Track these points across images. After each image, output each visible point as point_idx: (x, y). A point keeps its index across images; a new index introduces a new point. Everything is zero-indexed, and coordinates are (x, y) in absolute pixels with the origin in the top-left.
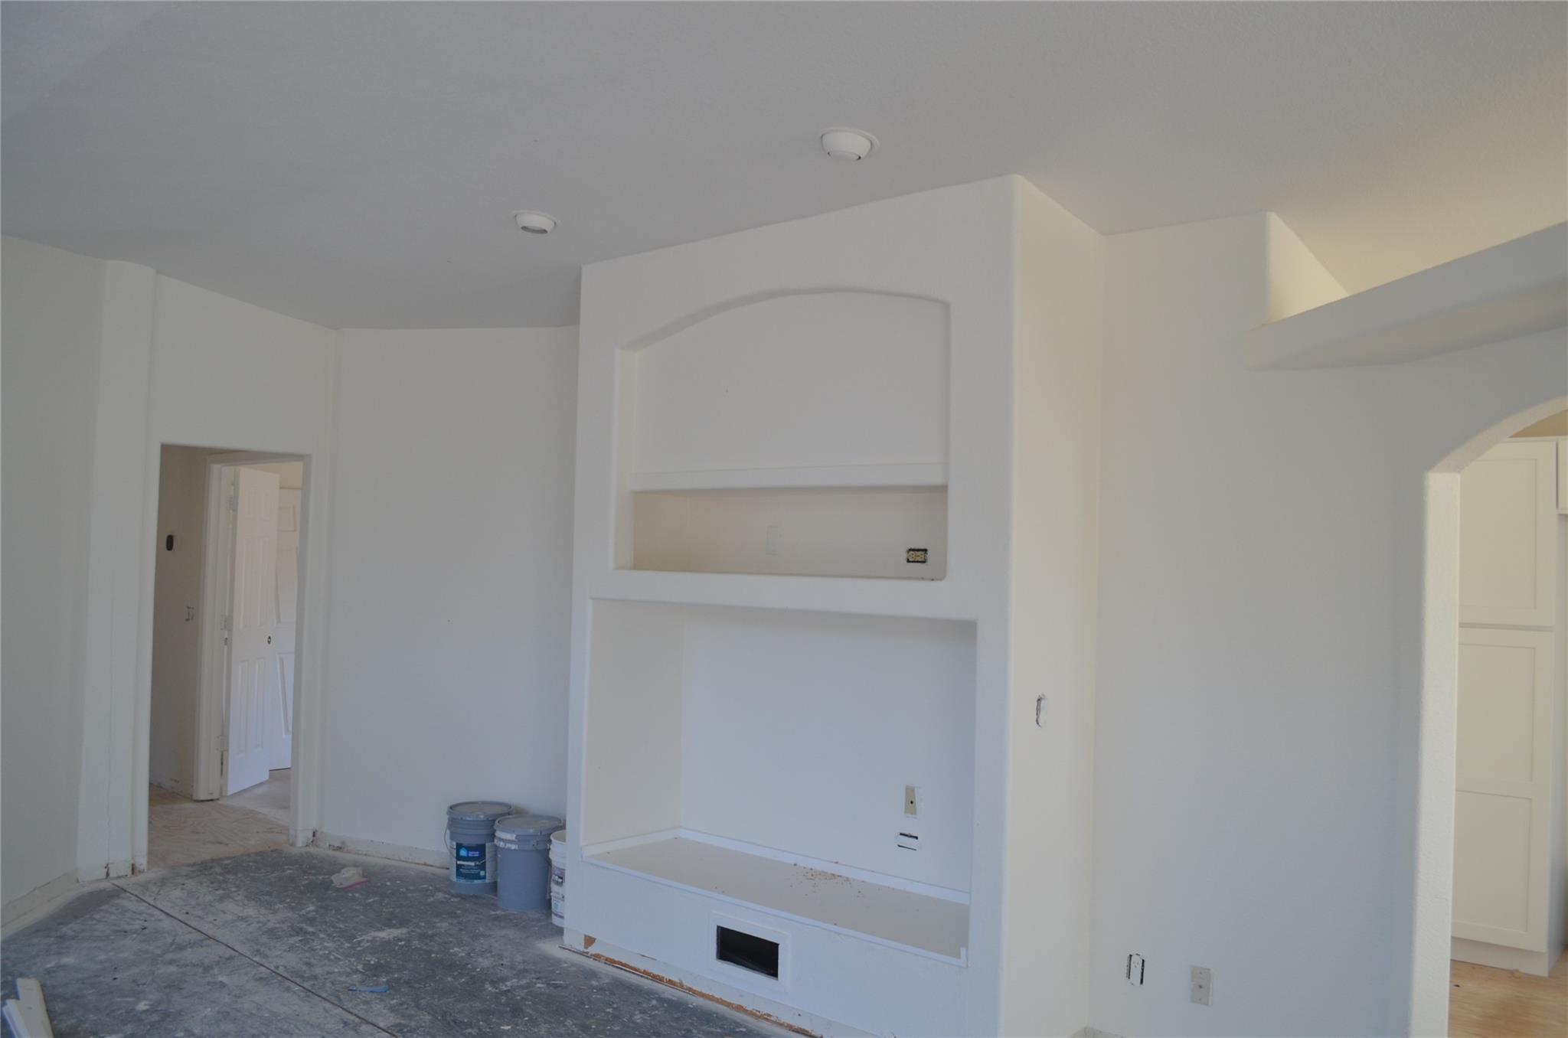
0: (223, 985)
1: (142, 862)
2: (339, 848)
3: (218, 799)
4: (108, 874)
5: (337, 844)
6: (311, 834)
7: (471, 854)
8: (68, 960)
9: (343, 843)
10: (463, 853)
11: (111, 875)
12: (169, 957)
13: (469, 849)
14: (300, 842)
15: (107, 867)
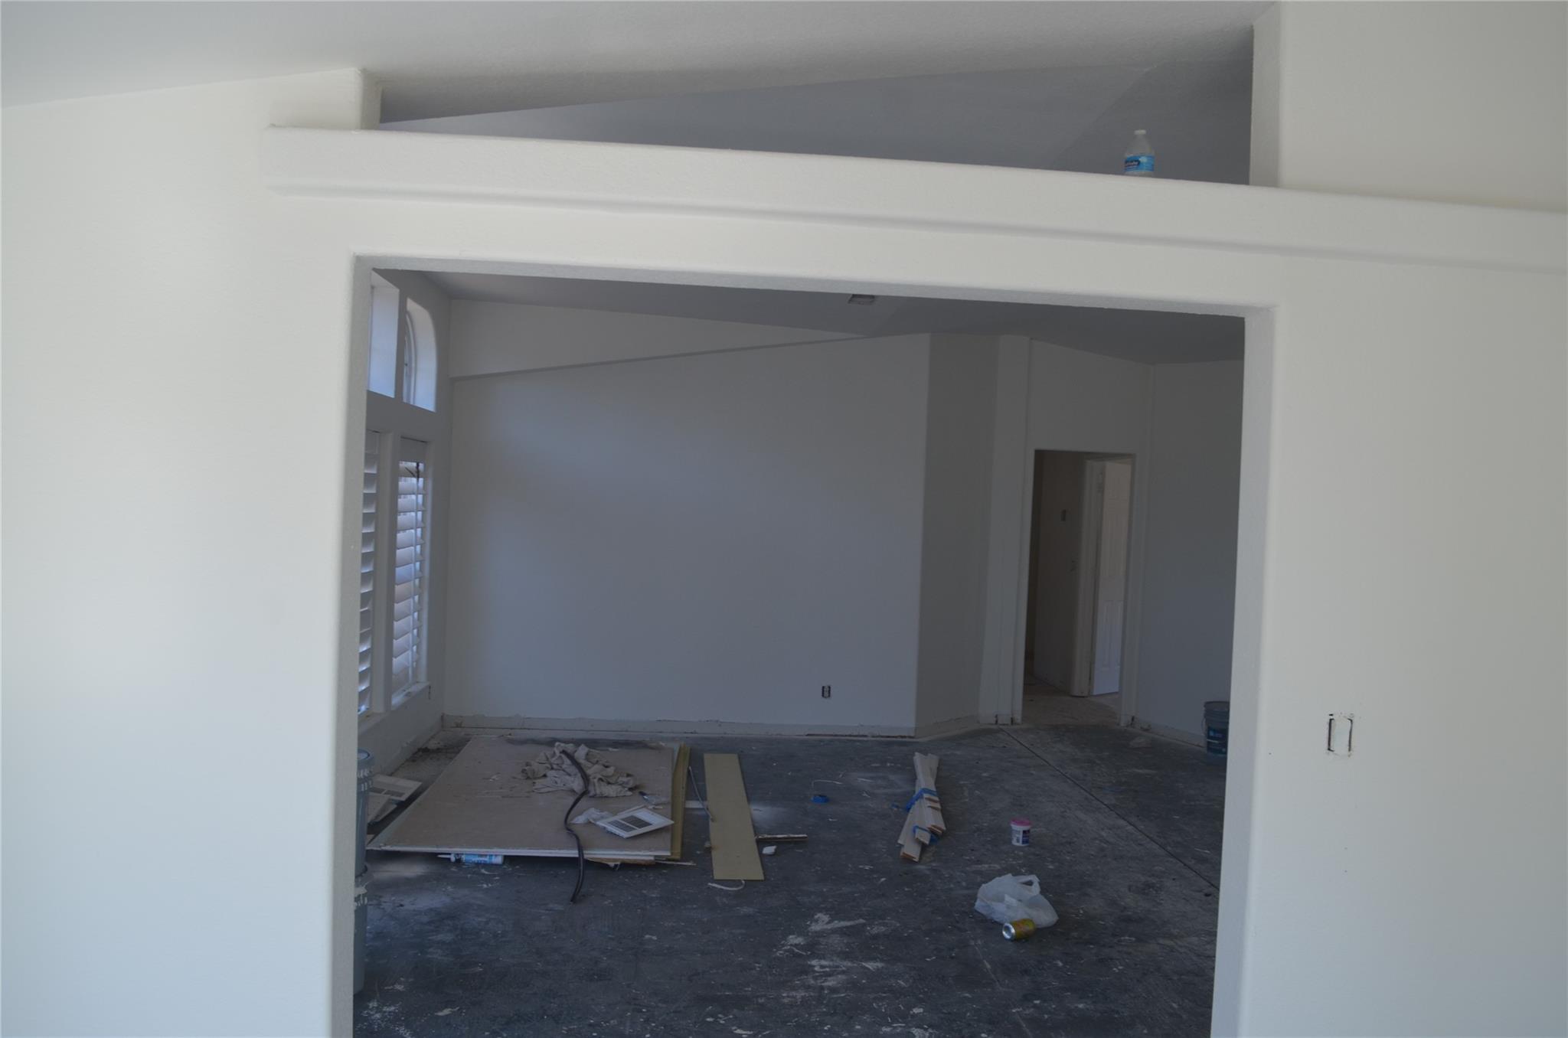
0: (1032, 774)
1: (1018, 717)
2: (1146, 730)
3: (1087, 697)
4: (997, 722)
5: (1146, 727)
6: (1130, 719)
7: (1217, 735)
8: (958, 753)
9: (1149, 726)
10: (1212, 734)
11: (999, 722)
12: (1010, 760)
13: (1215, 731)
14: (1122, 724)
15: (996, 716)
